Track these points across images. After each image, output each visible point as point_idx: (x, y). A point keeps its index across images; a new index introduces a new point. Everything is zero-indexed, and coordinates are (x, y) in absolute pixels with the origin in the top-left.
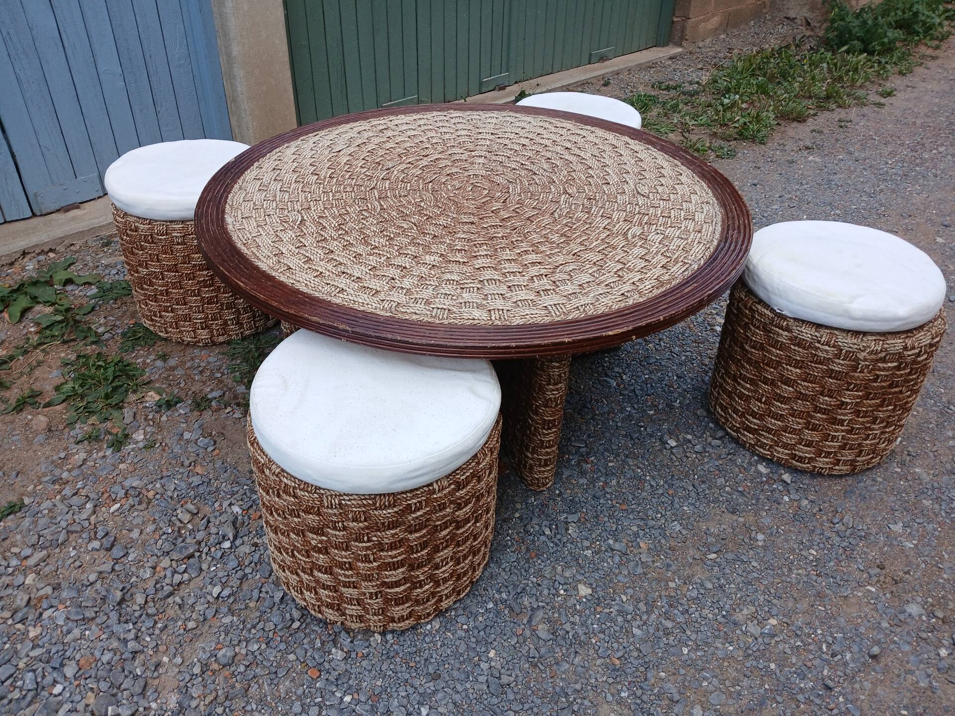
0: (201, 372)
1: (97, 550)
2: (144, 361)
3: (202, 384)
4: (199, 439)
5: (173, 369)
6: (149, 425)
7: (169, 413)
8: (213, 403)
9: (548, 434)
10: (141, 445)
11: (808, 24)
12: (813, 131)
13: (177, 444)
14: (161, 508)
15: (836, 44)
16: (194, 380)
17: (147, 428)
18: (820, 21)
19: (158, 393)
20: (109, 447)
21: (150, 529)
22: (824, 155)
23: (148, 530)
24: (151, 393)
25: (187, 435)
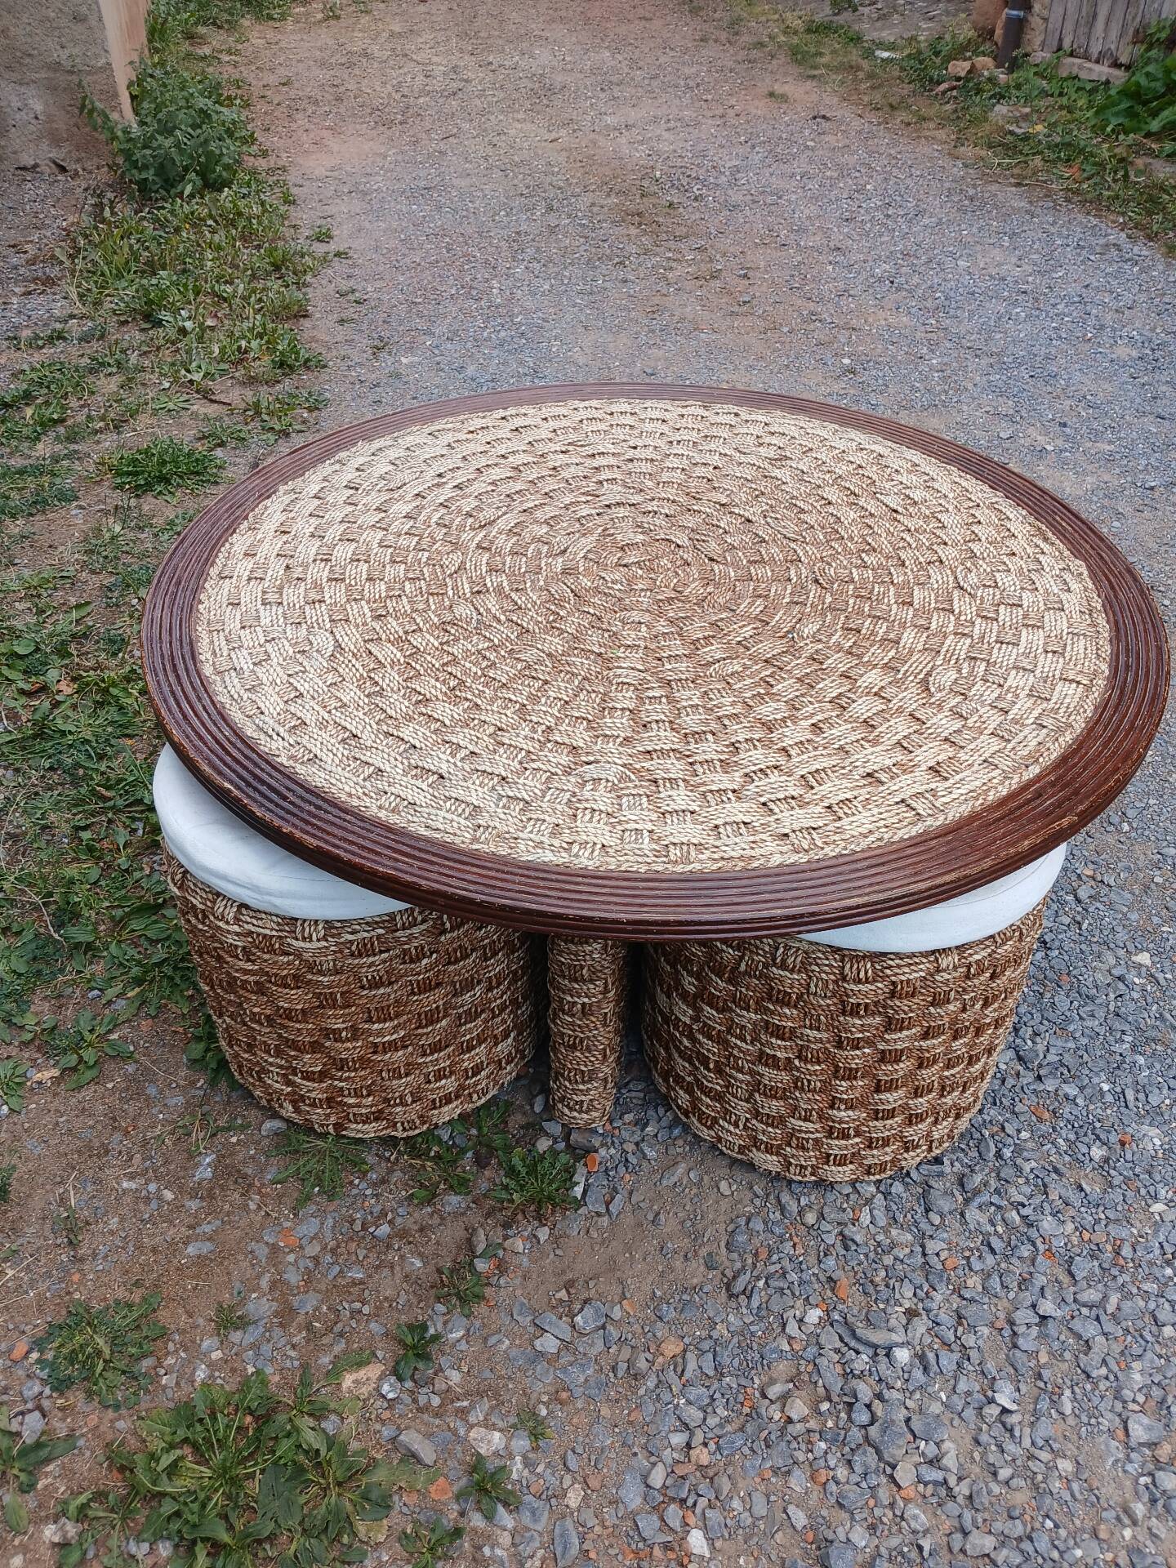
0: (340, 1260)
4: (573, 1327)
6: (463, 1413)
7: (444, 1361)
10: (522, 1443)
11: (63, 169)
12: (342, 321)
13: (564, 1370)
14: (746, 1450)
15: (162, 187)
16: (361, 1282)
17: (472, 1419)
18: (78, 160)
19: (360, 1364)
20: (489, 1517)
21: (798, 1482)
22: (411, 350)
23: (798, 1489)
24: (348, 1381)
25: (548, 1344)
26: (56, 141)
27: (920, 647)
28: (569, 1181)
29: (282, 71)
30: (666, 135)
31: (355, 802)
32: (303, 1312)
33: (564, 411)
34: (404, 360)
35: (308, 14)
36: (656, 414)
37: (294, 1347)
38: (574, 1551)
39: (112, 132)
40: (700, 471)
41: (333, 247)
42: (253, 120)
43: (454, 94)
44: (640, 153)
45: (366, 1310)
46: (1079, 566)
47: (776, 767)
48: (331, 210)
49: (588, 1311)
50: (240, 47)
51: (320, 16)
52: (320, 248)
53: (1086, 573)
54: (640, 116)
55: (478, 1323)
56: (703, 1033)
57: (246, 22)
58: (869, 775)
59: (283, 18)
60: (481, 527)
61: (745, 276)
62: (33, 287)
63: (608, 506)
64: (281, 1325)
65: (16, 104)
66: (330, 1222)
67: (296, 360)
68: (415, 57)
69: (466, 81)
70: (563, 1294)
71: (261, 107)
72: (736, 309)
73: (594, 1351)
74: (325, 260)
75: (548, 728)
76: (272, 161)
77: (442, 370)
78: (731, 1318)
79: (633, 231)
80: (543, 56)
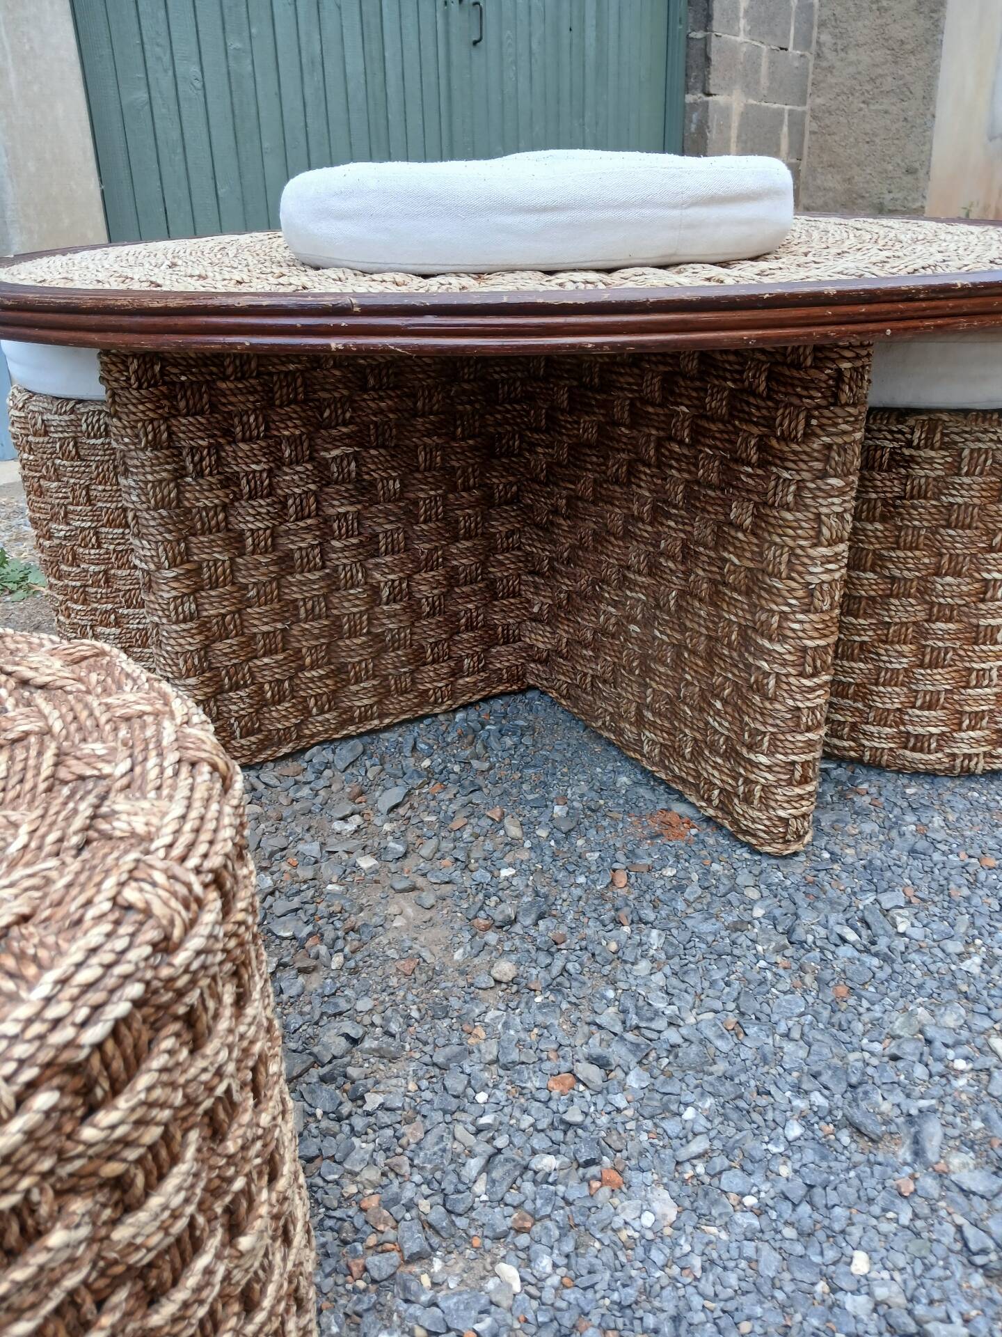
9: (812, 690)
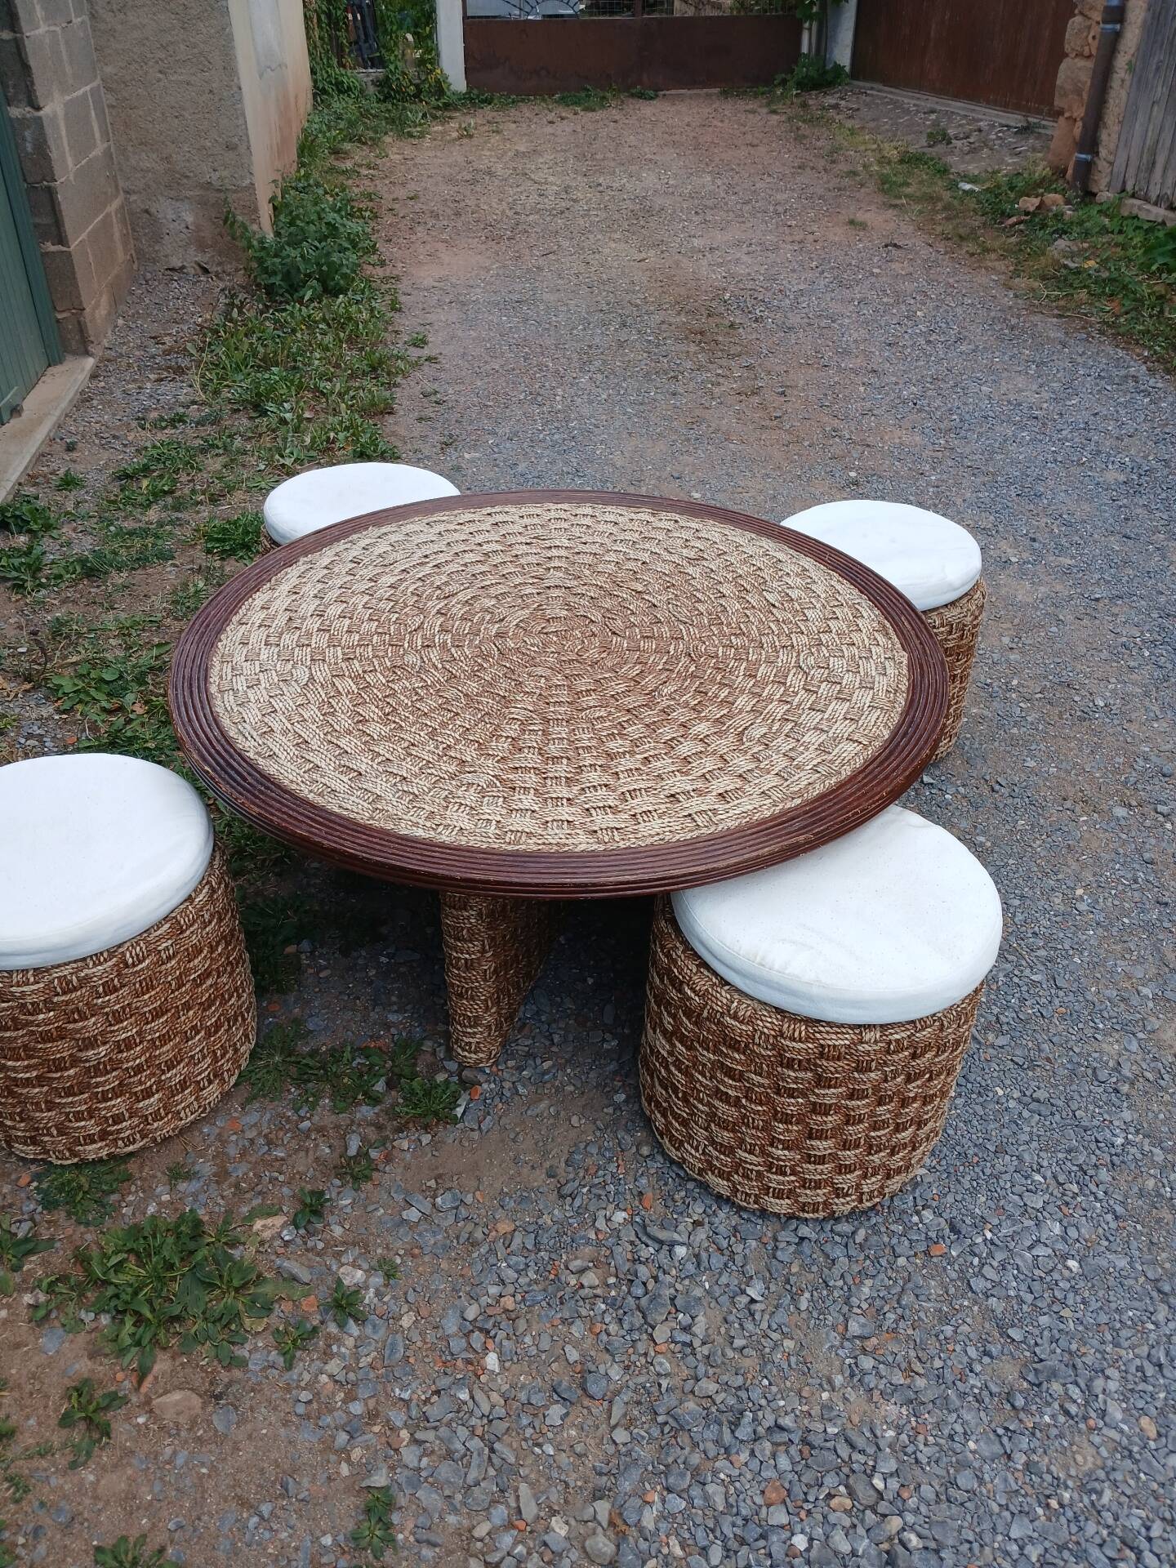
0: (269, 1143)
1: (567, 1414)
2: (160, 1204)
3: (302, 1154)
4: (434, 1205)
5: (222, 1175)
6: (339, 1254)
7: (332, 1219)
8: (374, 1154)
10: (377, 1280)
11: (206, 271)
12: (420, 419)
13: (420, 1235)
14: (544, 1304)
15: (287, 291)
16: (282, 1159)
17: (343, 1260)
18: (220, 264)
19: (270, 1215)
20: (342, 1326)
21: (577, 1330)
22: (474, 447)
23: (577, 1335)
24: (258, 1224)
25: (413, 1215)
26: (202, 247)
27: (748, 709)
28: (454, 1104)
29: (412, 186)
30: (745, 258)
31: (294, 786)
32: (235, 1175)
33: (538, 511)
34: (467, 456)
35: (444, 133)
36: (612, 518)
37: (223, 1197)
38: (399, 1355)
39: (249, 242)
40: (631, 565)
41: (426, 352)
42: (378, 231)
43: (562, 212)
44: (717, 276)
45: (281, 1178)
46: (903, 657)
47: (606, 786)
48: (431, 318)
49: (448, 1195)
50: (379, 162)
51: (455, 135)
52: (414, 353)
53: (905, 662)
54: (725, 239)
55: (363, 1196)
56: (675, 1066)
57: (388, 139)
58: (673, 796)
59: (422, 136)
60: (446, 598)
61: (783, 393)
62: (166, 374)
63: (549, 588)
64: (217, 1182)
65: (171, 216)
66: (268, 1116)
67: (374, 451)
68: (533, 176)
69: (575, 201)
70: (432, 1183)
71: (388, 219)
72: (768, 423)
73: (446, 1223)
74: (416, 365)
75: (449, 746)
76: (388, 271)
77: (497, 466)
78: (556, 1212)
79: (693, 348)
80: (649, 179)
